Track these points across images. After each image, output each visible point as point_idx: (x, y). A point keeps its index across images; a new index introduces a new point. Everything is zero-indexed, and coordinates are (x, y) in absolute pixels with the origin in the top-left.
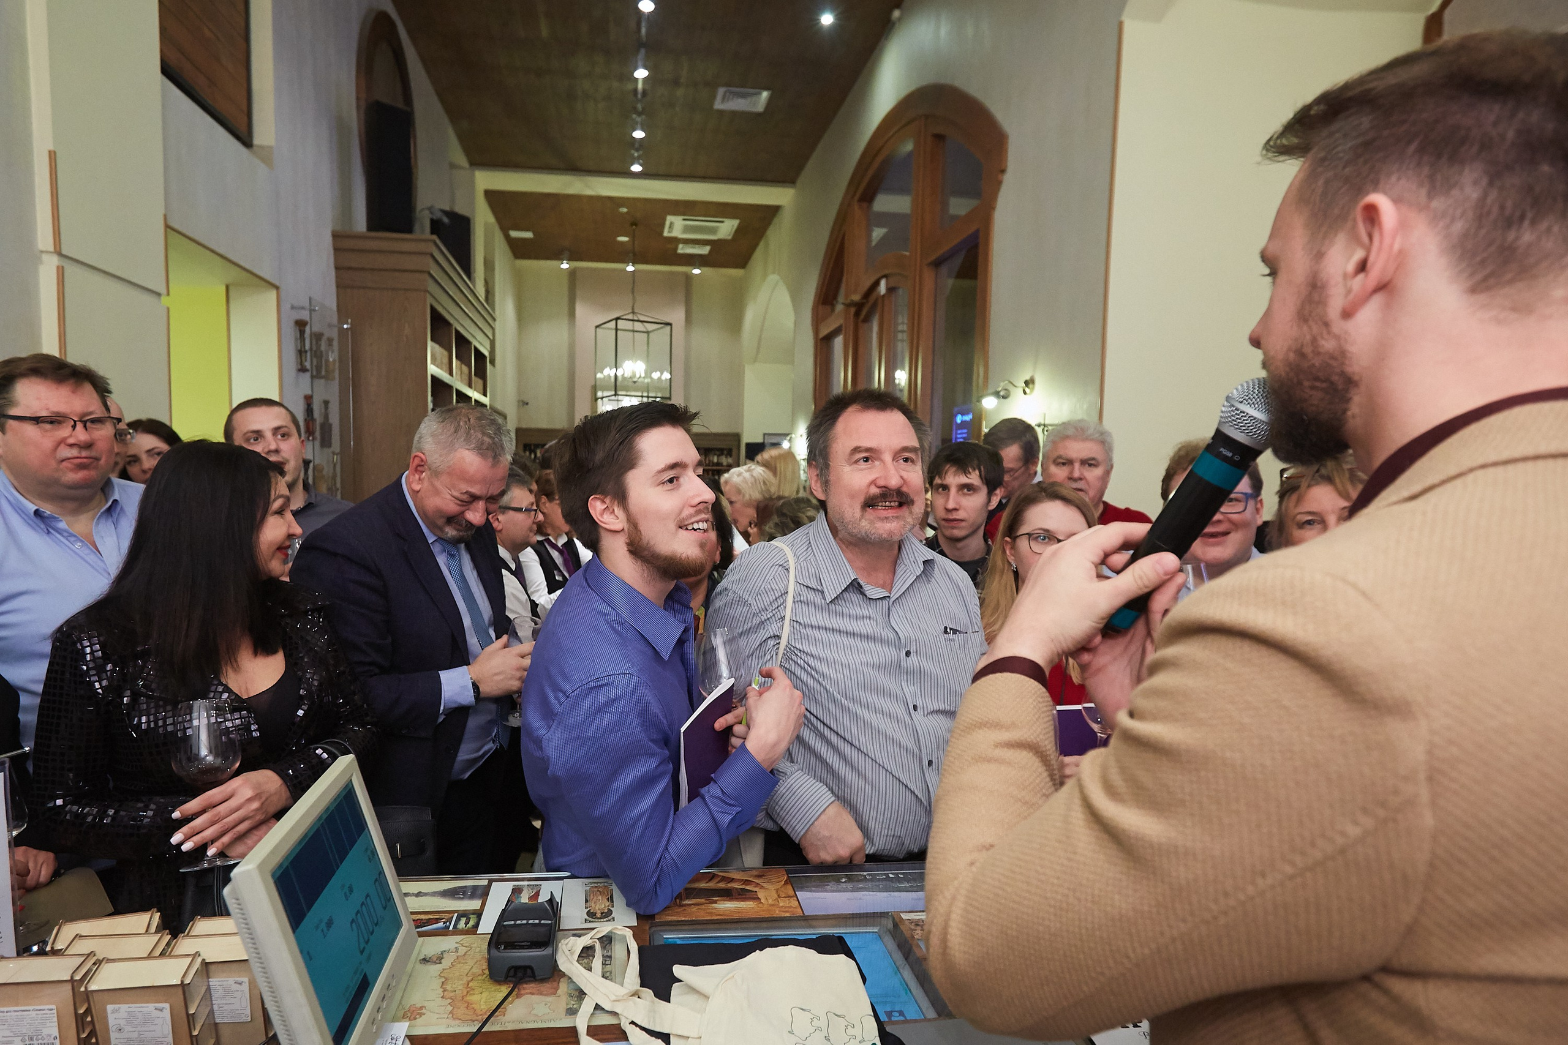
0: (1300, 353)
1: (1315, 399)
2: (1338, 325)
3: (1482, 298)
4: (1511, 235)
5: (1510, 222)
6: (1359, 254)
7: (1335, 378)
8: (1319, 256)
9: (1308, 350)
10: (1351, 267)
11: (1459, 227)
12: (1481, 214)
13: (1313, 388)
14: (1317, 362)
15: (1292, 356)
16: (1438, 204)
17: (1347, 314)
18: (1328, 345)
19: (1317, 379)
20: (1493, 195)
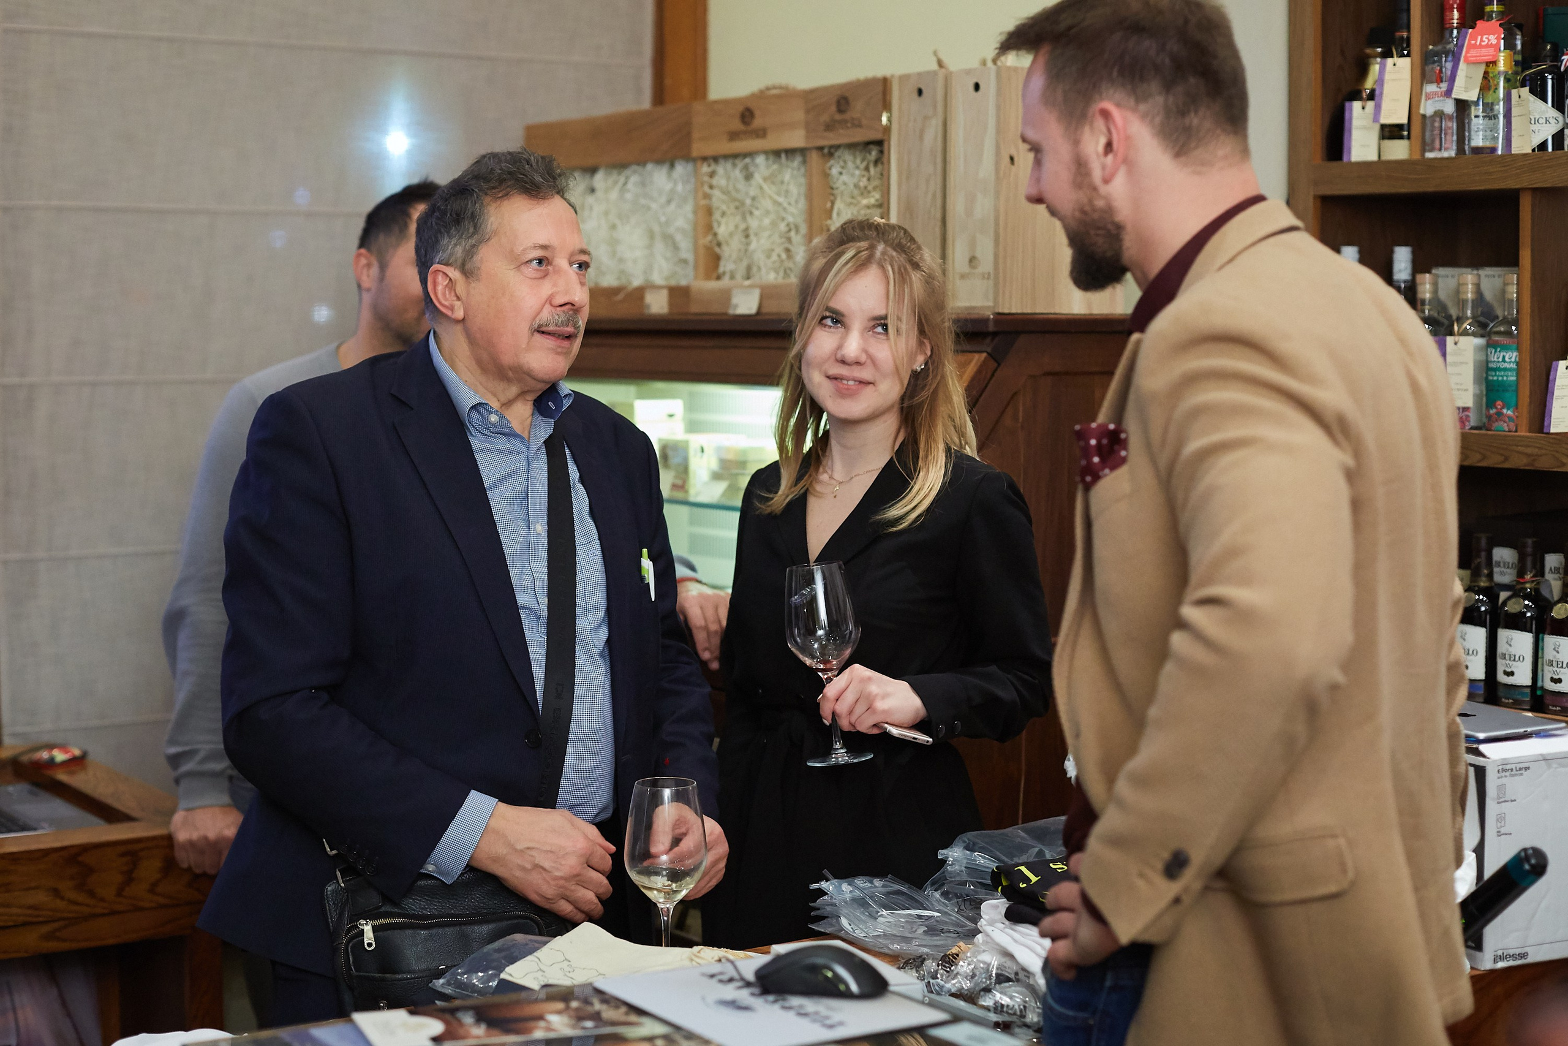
0: (1083, 212)
1: (1100, 243)
2: (1103, 189)
3: (1183, 159)
4: (1187, 121)
5: (1183, 113)
6: (1103, 141)
7: (1110, 226)
8: (1076, 143)
9: (1087, 208)
10: (1101, 148)
11: (1158, 120)
12: (1168, 112)
13: (1097, 235)
14: (1096, 216)
15: (1077, 214)
16: (1142, 107)
17: (1106, 181)
18: (1100, 203)
19: (1099, 228)
20: (1171, 99)
